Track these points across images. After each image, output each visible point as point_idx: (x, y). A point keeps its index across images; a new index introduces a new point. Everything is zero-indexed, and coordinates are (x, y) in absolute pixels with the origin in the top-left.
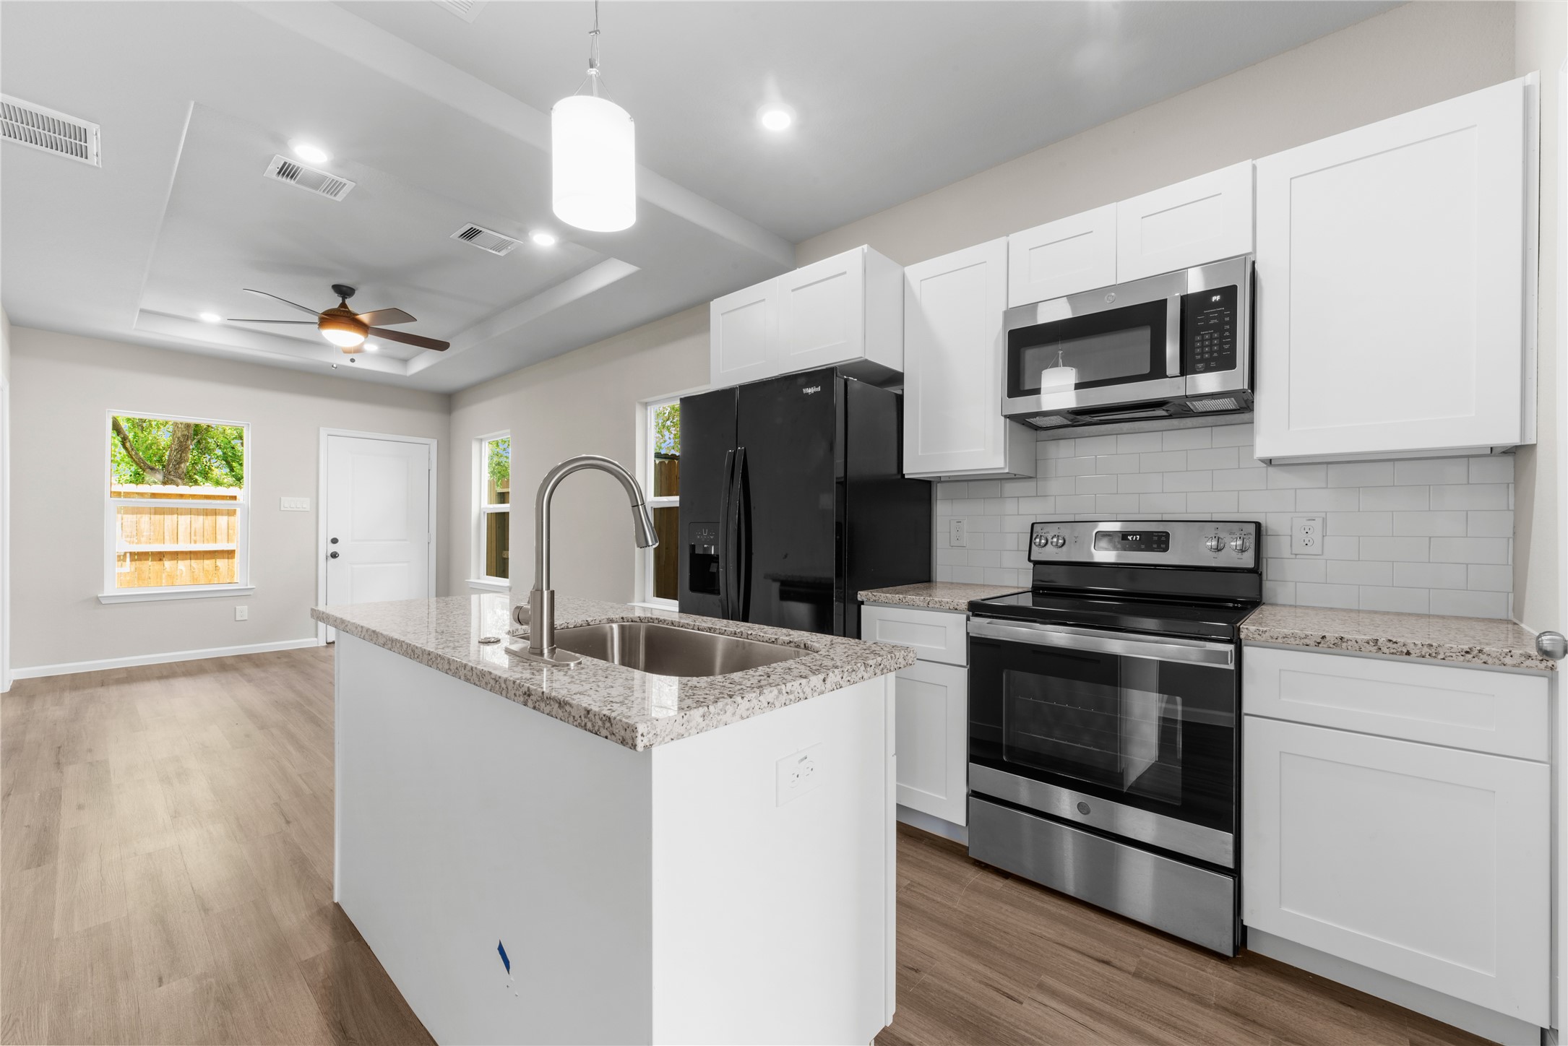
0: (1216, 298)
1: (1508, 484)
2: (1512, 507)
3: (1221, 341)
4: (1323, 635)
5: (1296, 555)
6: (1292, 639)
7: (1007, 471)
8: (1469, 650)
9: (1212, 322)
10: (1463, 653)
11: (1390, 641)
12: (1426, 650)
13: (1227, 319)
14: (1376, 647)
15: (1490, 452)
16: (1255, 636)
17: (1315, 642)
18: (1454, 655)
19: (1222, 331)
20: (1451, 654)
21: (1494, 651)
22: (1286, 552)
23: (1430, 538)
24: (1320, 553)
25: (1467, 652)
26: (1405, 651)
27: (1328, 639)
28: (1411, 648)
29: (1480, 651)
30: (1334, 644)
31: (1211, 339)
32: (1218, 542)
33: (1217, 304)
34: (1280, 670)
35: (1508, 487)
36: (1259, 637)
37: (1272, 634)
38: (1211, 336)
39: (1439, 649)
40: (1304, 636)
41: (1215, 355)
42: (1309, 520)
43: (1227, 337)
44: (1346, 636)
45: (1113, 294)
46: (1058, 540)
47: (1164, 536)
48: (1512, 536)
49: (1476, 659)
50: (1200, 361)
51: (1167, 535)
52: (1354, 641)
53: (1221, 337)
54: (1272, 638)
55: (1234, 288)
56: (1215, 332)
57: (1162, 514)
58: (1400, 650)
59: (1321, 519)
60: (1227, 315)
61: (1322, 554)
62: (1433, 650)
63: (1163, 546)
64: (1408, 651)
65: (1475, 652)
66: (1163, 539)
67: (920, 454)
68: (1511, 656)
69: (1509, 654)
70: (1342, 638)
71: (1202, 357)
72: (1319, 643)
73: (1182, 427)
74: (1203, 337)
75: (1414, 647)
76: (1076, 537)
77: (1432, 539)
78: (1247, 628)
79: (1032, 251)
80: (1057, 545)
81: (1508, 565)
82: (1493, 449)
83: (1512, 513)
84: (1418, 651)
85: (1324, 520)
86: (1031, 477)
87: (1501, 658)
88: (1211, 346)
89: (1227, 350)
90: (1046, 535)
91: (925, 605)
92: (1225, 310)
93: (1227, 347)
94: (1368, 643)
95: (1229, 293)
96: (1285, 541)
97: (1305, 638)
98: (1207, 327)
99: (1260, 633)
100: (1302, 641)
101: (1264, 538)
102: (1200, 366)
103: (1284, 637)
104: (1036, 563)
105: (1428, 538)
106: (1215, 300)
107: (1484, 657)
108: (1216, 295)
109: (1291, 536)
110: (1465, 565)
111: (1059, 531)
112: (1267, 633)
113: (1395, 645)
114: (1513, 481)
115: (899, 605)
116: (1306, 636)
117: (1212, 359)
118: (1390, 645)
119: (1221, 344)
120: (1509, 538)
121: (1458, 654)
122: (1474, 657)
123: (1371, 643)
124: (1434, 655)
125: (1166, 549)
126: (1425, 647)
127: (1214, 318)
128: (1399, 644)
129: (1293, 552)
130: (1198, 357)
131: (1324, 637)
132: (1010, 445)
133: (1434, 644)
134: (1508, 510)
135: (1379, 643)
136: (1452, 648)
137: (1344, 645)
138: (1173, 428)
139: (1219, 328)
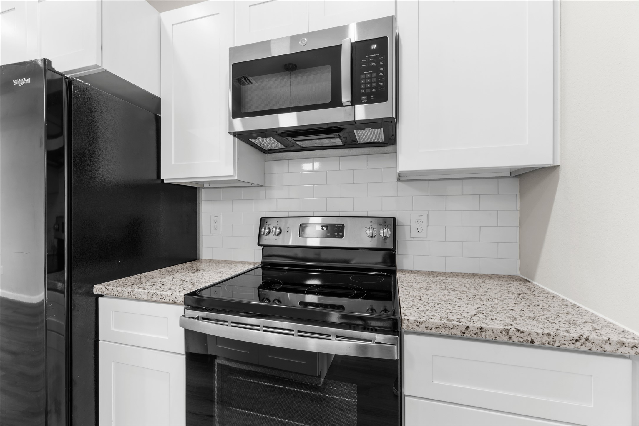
0: (374, 47)
1: (517, 194)
2: (518, 209)
3: (377, 80)
4: (467, 325)
5: (413, 238)
6: (443, 329)
7: (236, 178)
8: (578, 339)
9: (372, 64)
10: (574, 341)
11: (518, 330)
12: (545, 338)
13: (381, 63)
14: (507, 337)
15: (510, 175)
16: (414, 327)
17: (461, 332)
18: (567, 343)
19: (378, 72)
20: (565, 342)
21: (597, 339)
22: (408, 237)
23: (480, 227)
24: (426, 237)
25: (577, 341)
26: (530, 340)
27: (471, 329)
28: (534, 337)
29: (587, 339)
30: (475, 334)
31: (371, 78)
32: (373, 231)
33: (374, 51)
34: (432, 355)
35: (517, 196)
36: (417, 327)
37: (427, 325)
38: (371, 75)
39: (556, 338)
40: (451, 327)
41: (374, 90)
42: (420, 216)
43: (381, 77)
44: (484, 326)
45: (306, 39)
46: (276, 229)
47: (340, 227)
48: (519, 226)
49: (583, 346)
50: (364, 95)
51: (343, 226)
52: (491, 331)
53: (378, 77)
54: (427, 328)
55: (385, 39)
56: (373, 73)
57: (340, 211)
58: (525, 339)
59: (426, 215)
60: (381, 60)
61: (427, 238)
62: (551, 339)
63: (341, 234)
64: (532, 340)
65: (583, 340)
66: (341, 229)
67: (173, 163)
68: (610, 344)
69: (608, 342)
70: (481, 328)
71: (365, 91)
72: (464, 333)
73: (350, 155)
74: (365, 76)
75: (536, 336)
76: (288, 228)
77: (481, 227)
78: (408, 320)
79: (251, 7)
80: (275, 234)
81: (517, 243)
82: (512, 173)
83: (519, 211)
84: (540, 340)
85: (428, 216)
86: (261, 186)
87: (603, 345)
88: (371, 83)
89: (381, 87)
90: (269, 226)
91: (150, 298)
92: (380, 56)
93: (381, 84)
94: (502, 333)
95: (382, 42)
96: (407, 229)
97: (453, 328)
98: (368, 68)
99: (418, 324)
100: (451, 331)
101: (398, 228)
102: (364, 98)
103: (437, 328)
104: (264, 246)
105: (479, 227)
106: (373, 48)
107: (589, 345)
108: (374, 44)
109: (410, 226)
110: (497, 243)
111: (277, 224)
112: (423, 324)
113: (522, 335)
114: (519, 193)
115: (129, 297)
116: (454, 327)
117: (372, 93)
118: (518, 334)
119: (377, 82)
120: (517, 227)
121: (570, 342)
122: (582, 345)
123: (504, 333)
124: (552, 343)
125: (342, 237)
126: (545, 336)
127: (373, 61)
128: (525, 334)
129: (412, 237)
130: (363, 91)
131: (467, 328)
132: (238, 159)
133: (552, 333)
134: (517, 210)
135: (510, 333)
136: (565, 336)
137: (483, 334)
138: (345, 155)
139: (375, 69)
